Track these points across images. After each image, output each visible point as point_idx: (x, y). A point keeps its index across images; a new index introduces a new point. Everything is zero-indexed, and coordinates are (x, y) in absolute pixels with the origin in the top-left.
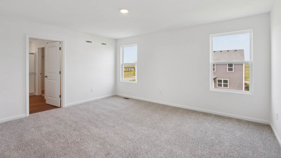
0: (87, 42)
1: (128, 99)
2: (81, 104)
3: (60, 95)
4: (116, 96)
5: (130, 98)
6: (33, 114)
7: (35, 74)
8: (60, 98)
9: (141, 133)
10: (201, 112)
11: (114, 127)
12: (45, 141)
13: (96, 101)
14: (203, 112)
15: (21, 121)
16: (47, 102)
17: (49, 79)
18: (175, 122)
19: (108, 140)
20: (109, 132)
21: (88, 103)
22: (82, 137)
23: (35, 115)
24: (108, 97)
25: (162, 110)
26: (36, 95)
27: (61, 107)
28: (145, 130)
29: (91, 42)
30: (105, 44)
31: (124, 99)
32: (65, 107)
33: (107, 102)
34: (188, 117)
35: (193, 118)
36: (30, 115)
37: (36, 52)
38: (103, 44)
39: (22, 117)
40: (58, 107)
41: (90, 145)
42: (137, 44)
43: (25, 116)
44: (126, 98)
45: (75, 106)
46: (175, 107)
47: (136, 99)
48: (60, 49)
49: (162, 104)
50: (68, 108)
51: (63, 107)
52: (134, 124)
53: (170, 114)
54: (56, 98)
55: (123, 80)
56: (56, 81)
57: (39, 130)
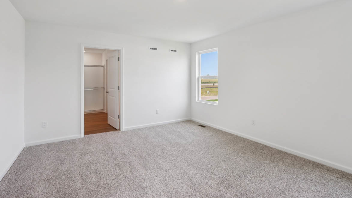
0: (151, 49)
1: (204, 127)
2: (142, 129)
3: (118, 115)
4: (190, 121)
5: (209, 125)
6: (87, 136)
7: (104, 89)
8: (118, 119)
9: (203, 191)
10: (334, 169)
11: (167, 170)
12: (77, 176)
13: (162, 126)
14: (339, 171)
15: (73, 142)
16: (109, 122)
17: (110, 96)
18: (273, 182)
19: (148, 194)
20: (156, 178)
21: (149, 128)
22: (119, 180)
23: (89, 137)
24: (178, 122)
25: (253, 153)
26: (104, 112)
27: (119, 130)
28: (212, 188)
29: (156, 49)
30: (174, 51)
31: (199, 126)
32: (123, 130)
33: (175, 129)
34: (303, 175)
35: (313, 181)
36: (85, 136)
37: (105, 65)
38: (173, 51)
39: (76, 138)
40: (117, 130)
41: (122, 195)
42: (217, 48)
43: (80, 138)
44: (203, 125)
45: (134, 131)
46: (278, 150)
47: (216, 129)
48: (119, 59)
49: (255, 142)
50: (126, 132)
51: (121, 131)
52: (198, 172)
53: (266, 163)
54: (115, 118)
55: (200, 99)
56: (115, 98)
57: (81, 158)
